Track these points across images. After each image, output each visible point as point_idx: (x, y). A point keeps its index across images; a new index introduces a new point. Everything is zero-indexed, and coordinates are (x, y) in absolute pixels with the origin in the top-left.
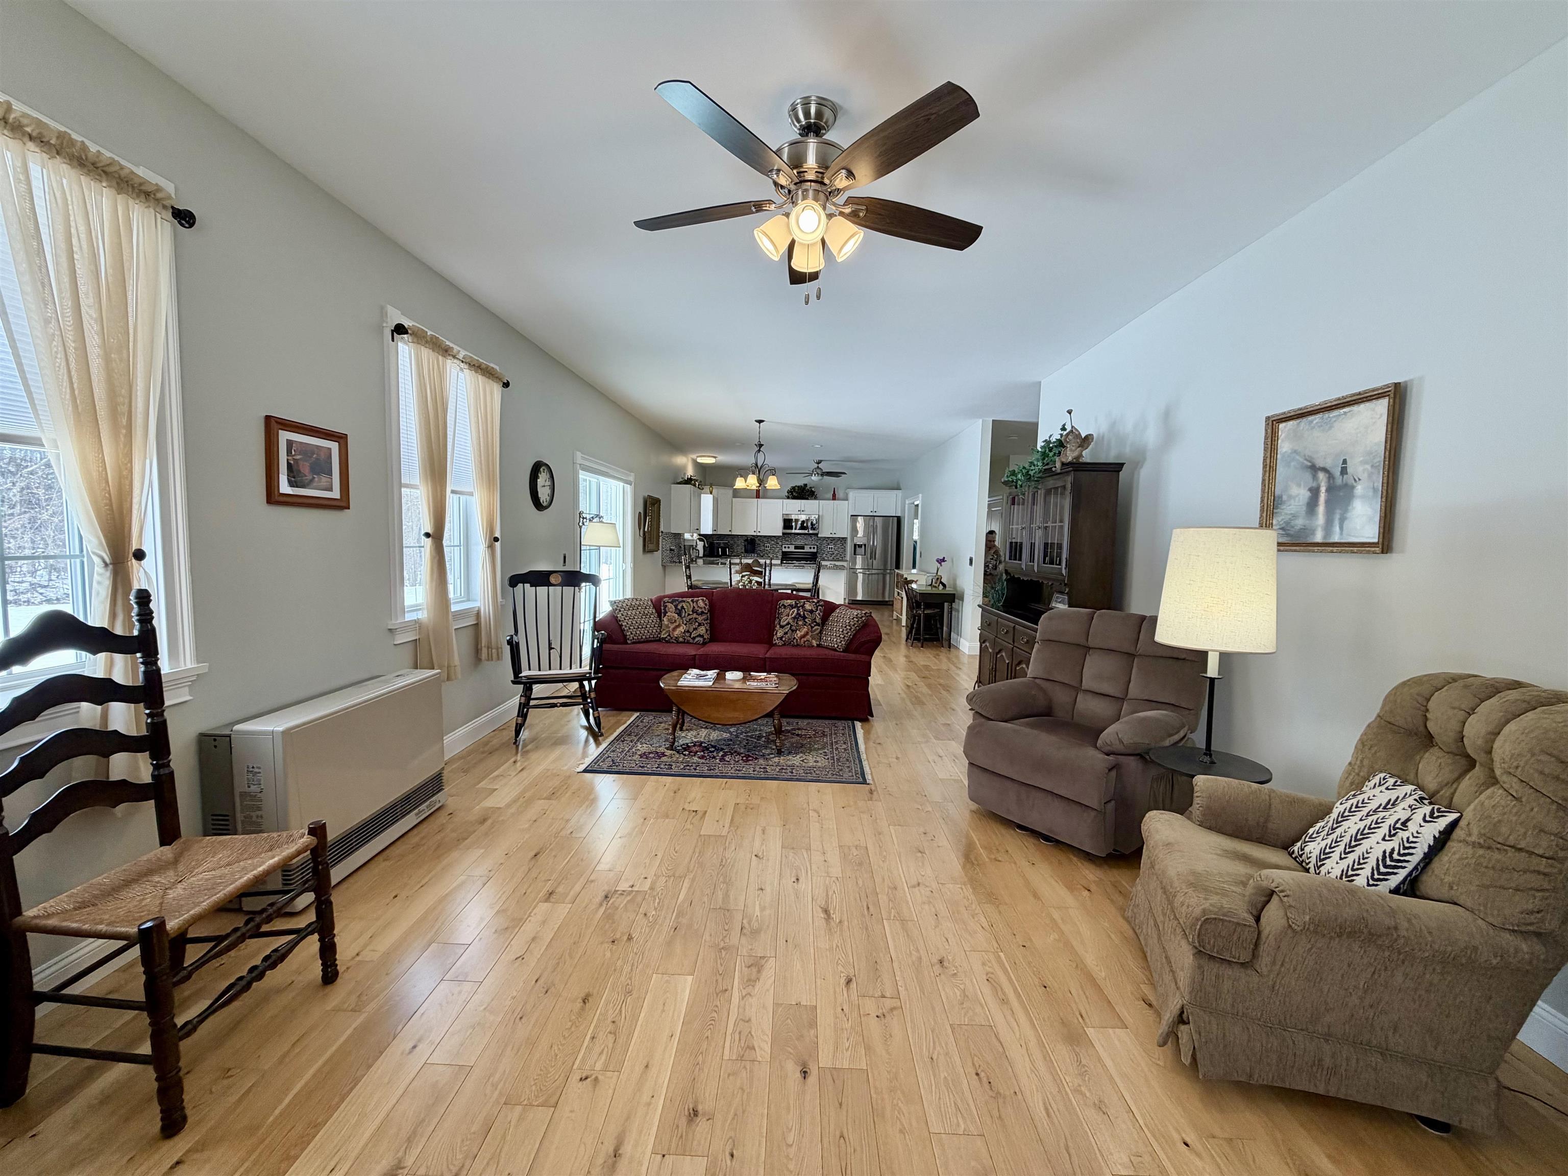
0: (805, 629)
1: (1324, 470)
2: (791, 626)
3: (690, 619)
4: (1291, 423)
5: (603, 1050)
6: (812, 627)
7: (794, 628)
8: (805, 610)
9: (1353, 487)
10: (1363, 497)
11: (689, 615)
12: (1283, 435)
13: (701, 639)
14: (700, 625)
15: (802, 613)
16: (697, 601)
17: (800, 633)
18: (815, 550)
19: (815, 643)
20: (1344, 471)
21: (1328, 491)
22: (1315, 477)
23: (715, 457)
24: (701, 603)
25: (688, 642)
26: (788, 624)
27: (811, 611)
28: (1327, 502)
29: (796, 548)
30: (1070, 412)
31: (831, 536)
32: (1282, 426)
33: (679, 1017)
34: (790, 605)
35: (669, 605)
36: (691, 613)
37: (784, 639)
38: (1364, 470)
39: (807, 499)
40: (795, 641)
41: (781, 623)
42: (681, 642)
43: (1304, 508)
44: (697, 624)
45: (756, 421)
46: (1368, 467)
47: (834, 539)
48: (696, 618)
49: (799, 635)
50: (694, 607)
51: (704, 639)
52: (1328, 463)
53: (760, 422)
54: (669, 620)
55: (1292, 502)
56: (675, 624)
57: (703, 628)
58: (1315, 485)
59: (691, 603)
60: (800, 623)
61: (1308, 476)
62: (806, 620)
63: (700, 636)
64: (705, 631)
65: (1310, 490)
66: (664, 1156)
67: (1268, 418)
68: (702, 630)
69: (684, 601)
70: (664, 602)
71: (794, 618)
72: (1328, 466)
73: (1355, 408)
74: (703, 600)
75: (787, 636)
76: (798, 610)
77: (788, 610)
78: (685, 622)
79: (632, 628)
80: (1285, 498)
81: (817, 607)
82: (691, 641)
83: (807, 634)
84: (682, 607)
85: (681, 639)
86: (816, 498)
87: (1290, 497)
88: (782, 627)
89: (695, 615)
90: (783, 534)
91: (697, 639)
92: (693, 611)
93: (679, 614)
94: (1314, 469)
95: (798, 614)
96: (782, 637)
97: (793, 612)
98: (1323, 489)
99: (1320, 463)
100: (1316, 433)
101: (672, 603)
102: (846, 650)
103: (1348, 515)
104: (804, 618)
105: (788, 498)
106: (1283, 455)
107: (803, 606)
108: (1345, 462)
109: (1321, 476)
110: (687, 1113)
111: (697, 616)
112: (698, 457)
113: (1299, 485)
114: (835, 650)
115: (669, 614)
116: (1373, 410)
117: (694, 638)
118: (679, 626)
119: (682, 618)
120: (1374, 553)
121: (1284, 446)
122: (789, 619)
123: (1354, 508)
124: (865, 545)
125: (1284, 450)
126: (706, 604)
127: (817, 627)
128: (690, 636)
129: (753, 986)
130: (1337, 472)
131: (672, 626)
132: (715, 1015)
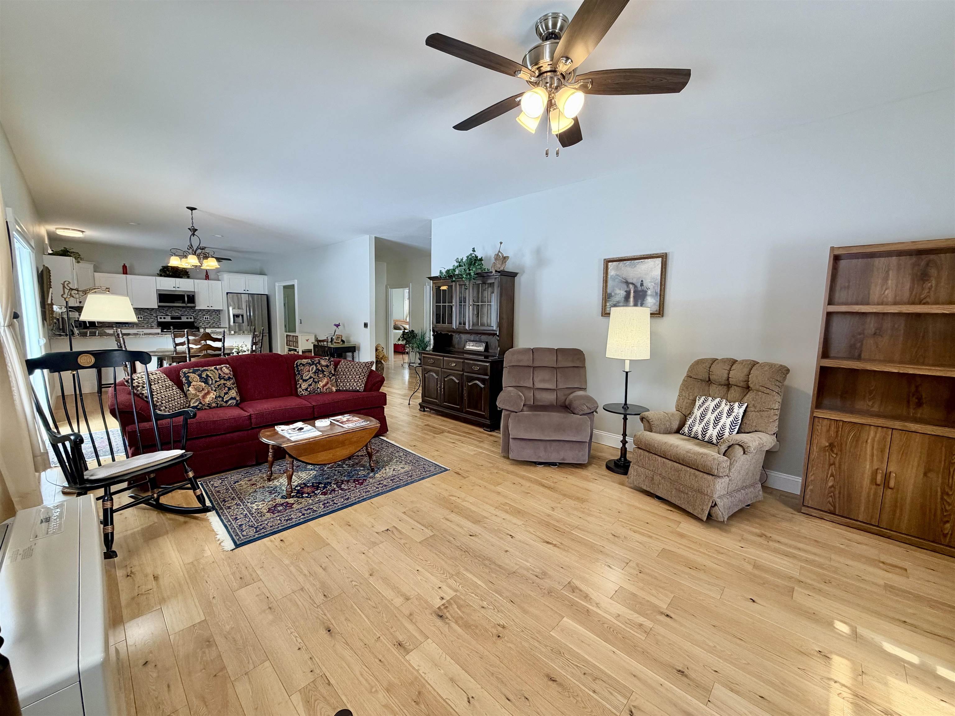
0: (325, 380)
1: (632, 284)
2: (314, 379)
3: (218, 386)
4: (615, 263)
5: (608, 691)
6: (330, 378)
7: (316, 380)
8: (322, 366)
9: (646, 292)
10: (651, 295)
11: (216, 381)
12: (611, 268)
13: (235, 401)
14: (229, 389)
15: (320, 368)
16: (221, 369)
17: (321, 384)
18: (192, 320)
19: (334, 389)
20: (642, 285)
21: (634, 292)
22: (628, 286)
23: (83, 232)
24: (226, 370)
25: (221, 406)
26: (311, 377)
27: (327, 366)
28: (634, 297)
29: (172, 318)
30: (501, 243)
31: (208, 308)
32: (610, 264)
33: (598, 641)
34: (307, 363)
35: (192, 375)
36: (218, 380)
37: (309, 390)
38: (651, 285)
39: (181, 278)
40: (319, 390)
41: (304, 378)
42: (214, 407)
43: (623, 299)
44: (227, 389)
45: (188, 208)
46: (653, 284)
47: (209, 311)
48: (224, 384)
49: (321, 385)
50: (220, 374)
51: (237, 401)
52: (634, 281)
53: (192, 209)
54: (196, 389)
55: (617, 296)
56: (203, 392)
57: (233, 391)
58: (628, 289)
59: (216, 371)
60: (321, 376)
61: (625, 286)
62: (325, 373)
63: (232, 398)
64: (235, 393)
65: (626, 291)
66: (709, 701)
67: (605, 260)
68: (233, 393)
69: (207, 370)
70: (185, 373)
71: (315, 373)
72: (634, 282)
73: (646, 260)
74: (226, 367)
75: (311, 387)
76: (316, 366)
77: (307, 367)
78: (214, 389)
79: (164, 402)
80: (613, 294)
81: (330, 362)
82: (224, 404)
83: (327, 383)
84: (207, 375)
85: (214, 405)
86: (188, 277)
87: (616, 294)
88: (306, 381)
89: (222, 381)
90: (159, 306)
91: (230, 402)
92: (219, 378)
93: (206, 382)
94: (627, 283)
95: (317, 369)
96: (308, 388)
97: (313, 368)
98: (632, 292)
99: (630, 281)
100: (629, 269)
101: (194, 372)
102: (364, 391)
103: (644, 302)
104: (323, 371)
105: (161, 276)
106: (611, 276)
107: (319, 363)
108: (642, 281)
109: (631, 286)
110: (680, 675)
111: (225, 382)
112: (57, 229)
113: (620, 289)
114: (358, 391)
115: (194, 383)
116: (655, 262)
117: (227, 402)
118: (208, 393)
119: (210, 385)
120: (659, 317)
121: (612, 272)
122: (311, 374)
123: (647, 300)
124: (242, 316)
125: (612, 274)
126: (230, 371)
127: (333, 377)
128: (223, 401)
129: (591, 598)
130: (639, 285)
131: (201, 395)
132: (606, 626)
